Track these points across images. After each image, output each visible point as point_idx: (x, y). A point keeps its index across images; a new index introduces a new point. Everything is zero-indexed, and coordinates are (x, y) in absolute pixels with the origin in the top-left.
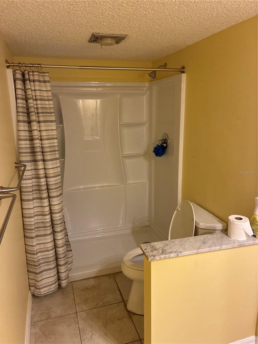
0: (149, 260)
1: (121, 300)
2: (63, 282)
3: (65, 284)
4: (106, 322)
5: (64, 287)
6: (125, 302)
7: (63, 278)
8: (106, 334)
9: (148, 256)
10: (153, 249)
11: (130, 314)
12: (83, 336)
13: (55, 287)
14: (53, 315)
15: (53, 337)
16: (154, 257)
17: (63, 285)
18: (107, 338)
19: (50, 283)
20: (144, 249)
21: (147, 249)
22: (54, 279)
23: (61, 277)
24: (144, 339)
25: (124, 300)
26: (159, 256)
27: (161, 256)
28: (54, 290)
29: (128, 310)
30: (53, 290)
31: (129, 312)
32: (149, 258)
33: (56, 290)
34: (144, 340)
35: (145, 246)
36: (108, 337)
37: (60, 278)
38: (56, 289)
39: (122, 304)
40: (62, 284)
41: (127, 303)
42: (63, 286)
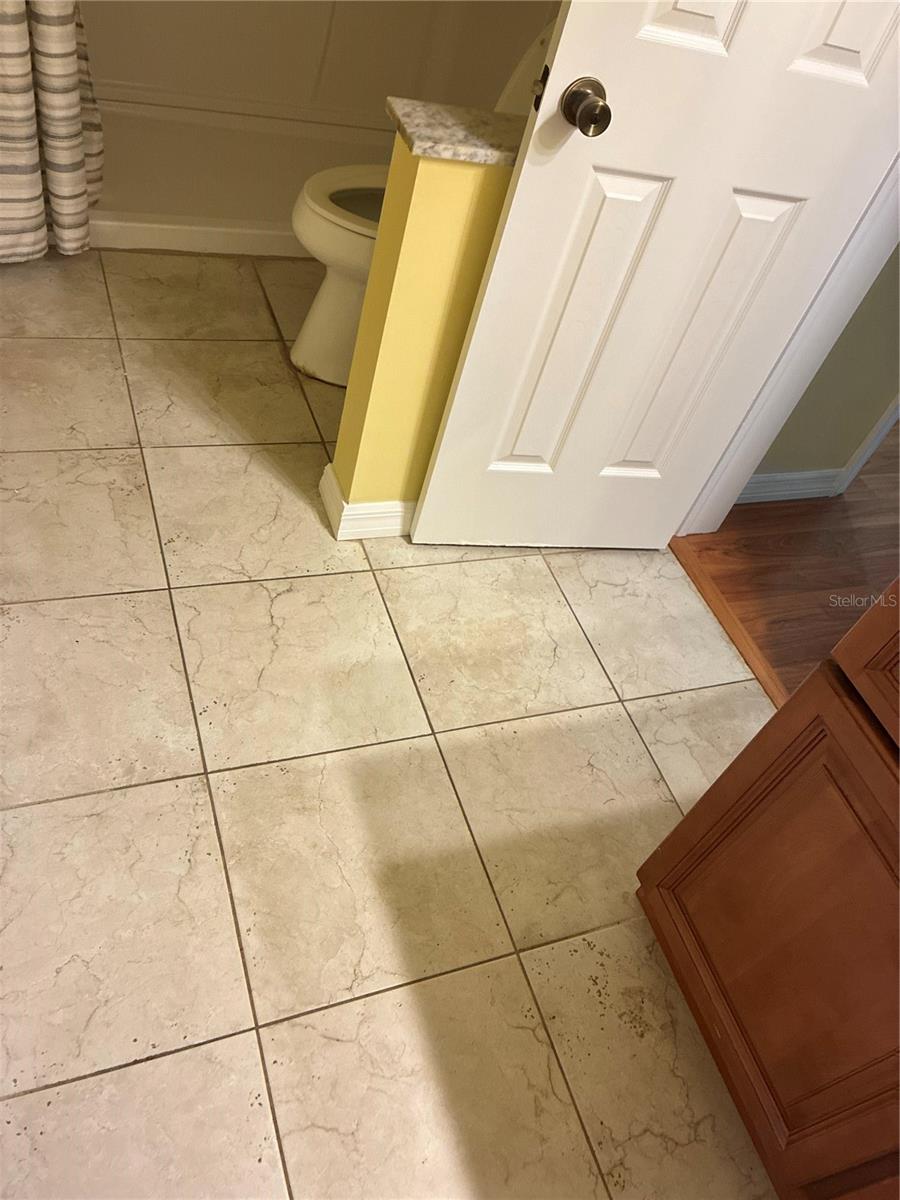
0: (417, 151)
1: (273, 335)
2: (67, 234)
3: (74, 245)
4: (218, 380)
5: (70, 253)
6: (284, 344)
7: (67, 220)
8: (217, 411)
9: (414, 137)
10: (433, 121)
11: (301, 377)
12: (139, 403)
13: (34, 244)
14: (33, 329)
15: (34, 388)
16: (436, 143)
17: (67, 246)
18: (219, 420)
19: (17, 225)
20: (403, 112)
21: (414, 115)
22: (33, 213)
23: (60, 214)
24: (336, 442)
25: (282, 337)
26: (453, 144)
27: (459, 148)
28: (33, 254)
29: (294, 363)
30: (28, 254)
31: (296, 370)
32: (417, 143)
33: (38, 256)
34: (335, 446)
35: (407, 105)
36: (221, 418)
37: (55, 215)
38: (40, 251)
39: (276, 347)
40: (62, 240)
41: (290, 348)
42: (67, 251)
